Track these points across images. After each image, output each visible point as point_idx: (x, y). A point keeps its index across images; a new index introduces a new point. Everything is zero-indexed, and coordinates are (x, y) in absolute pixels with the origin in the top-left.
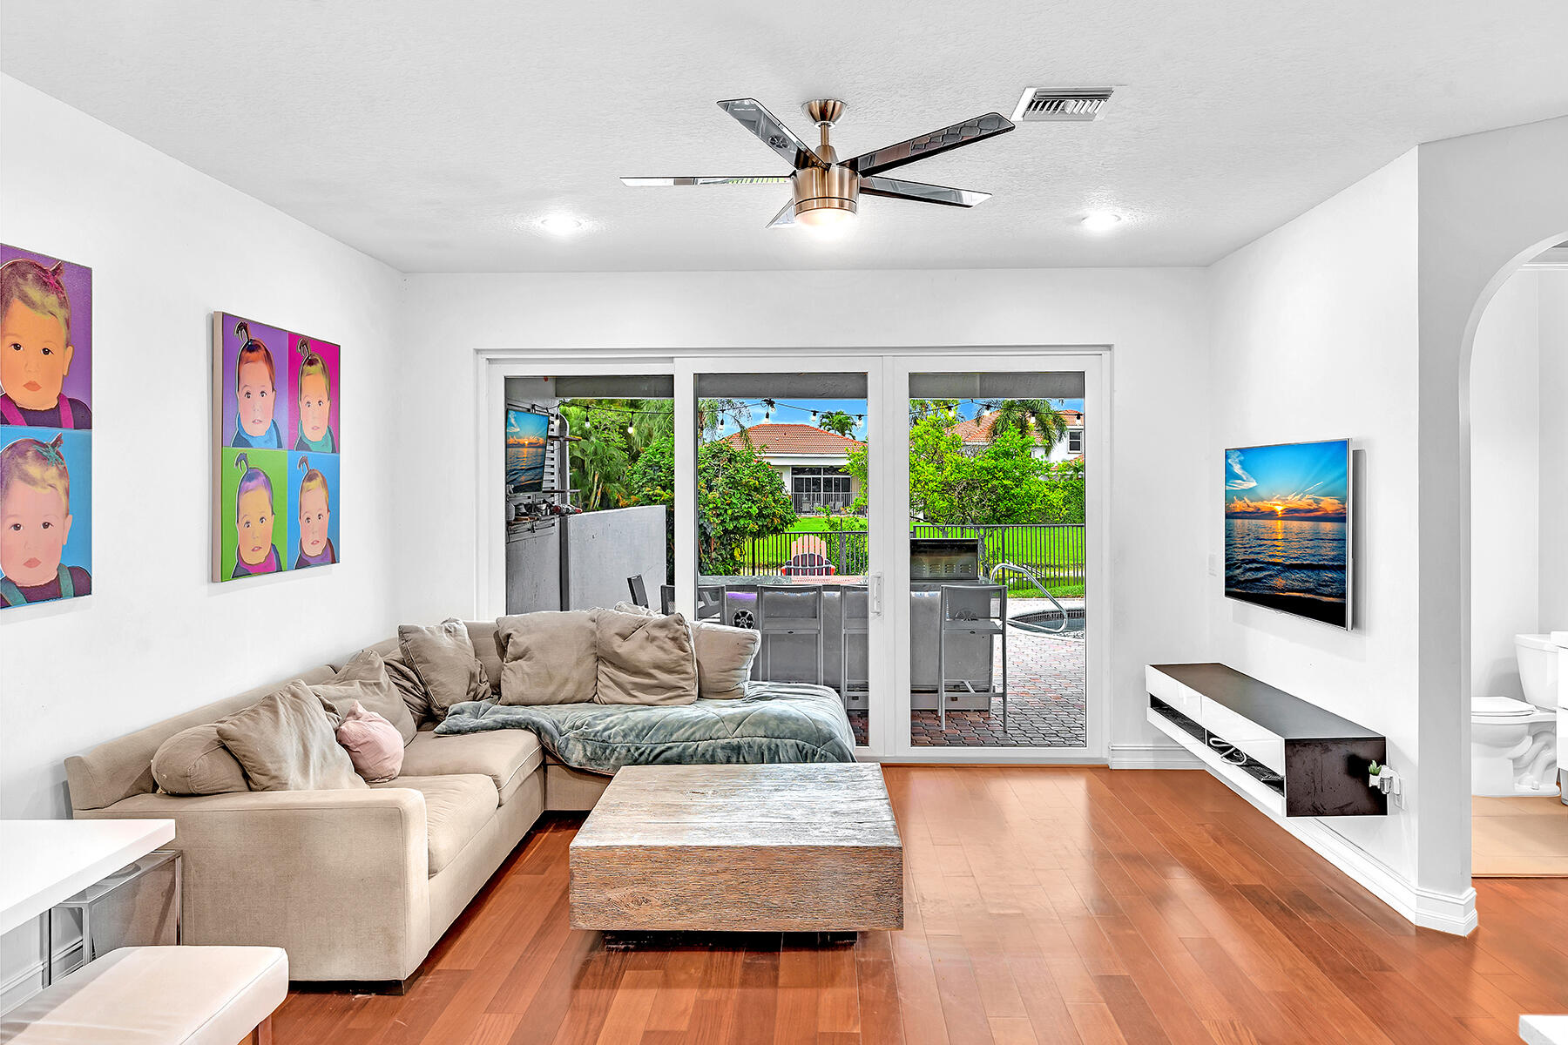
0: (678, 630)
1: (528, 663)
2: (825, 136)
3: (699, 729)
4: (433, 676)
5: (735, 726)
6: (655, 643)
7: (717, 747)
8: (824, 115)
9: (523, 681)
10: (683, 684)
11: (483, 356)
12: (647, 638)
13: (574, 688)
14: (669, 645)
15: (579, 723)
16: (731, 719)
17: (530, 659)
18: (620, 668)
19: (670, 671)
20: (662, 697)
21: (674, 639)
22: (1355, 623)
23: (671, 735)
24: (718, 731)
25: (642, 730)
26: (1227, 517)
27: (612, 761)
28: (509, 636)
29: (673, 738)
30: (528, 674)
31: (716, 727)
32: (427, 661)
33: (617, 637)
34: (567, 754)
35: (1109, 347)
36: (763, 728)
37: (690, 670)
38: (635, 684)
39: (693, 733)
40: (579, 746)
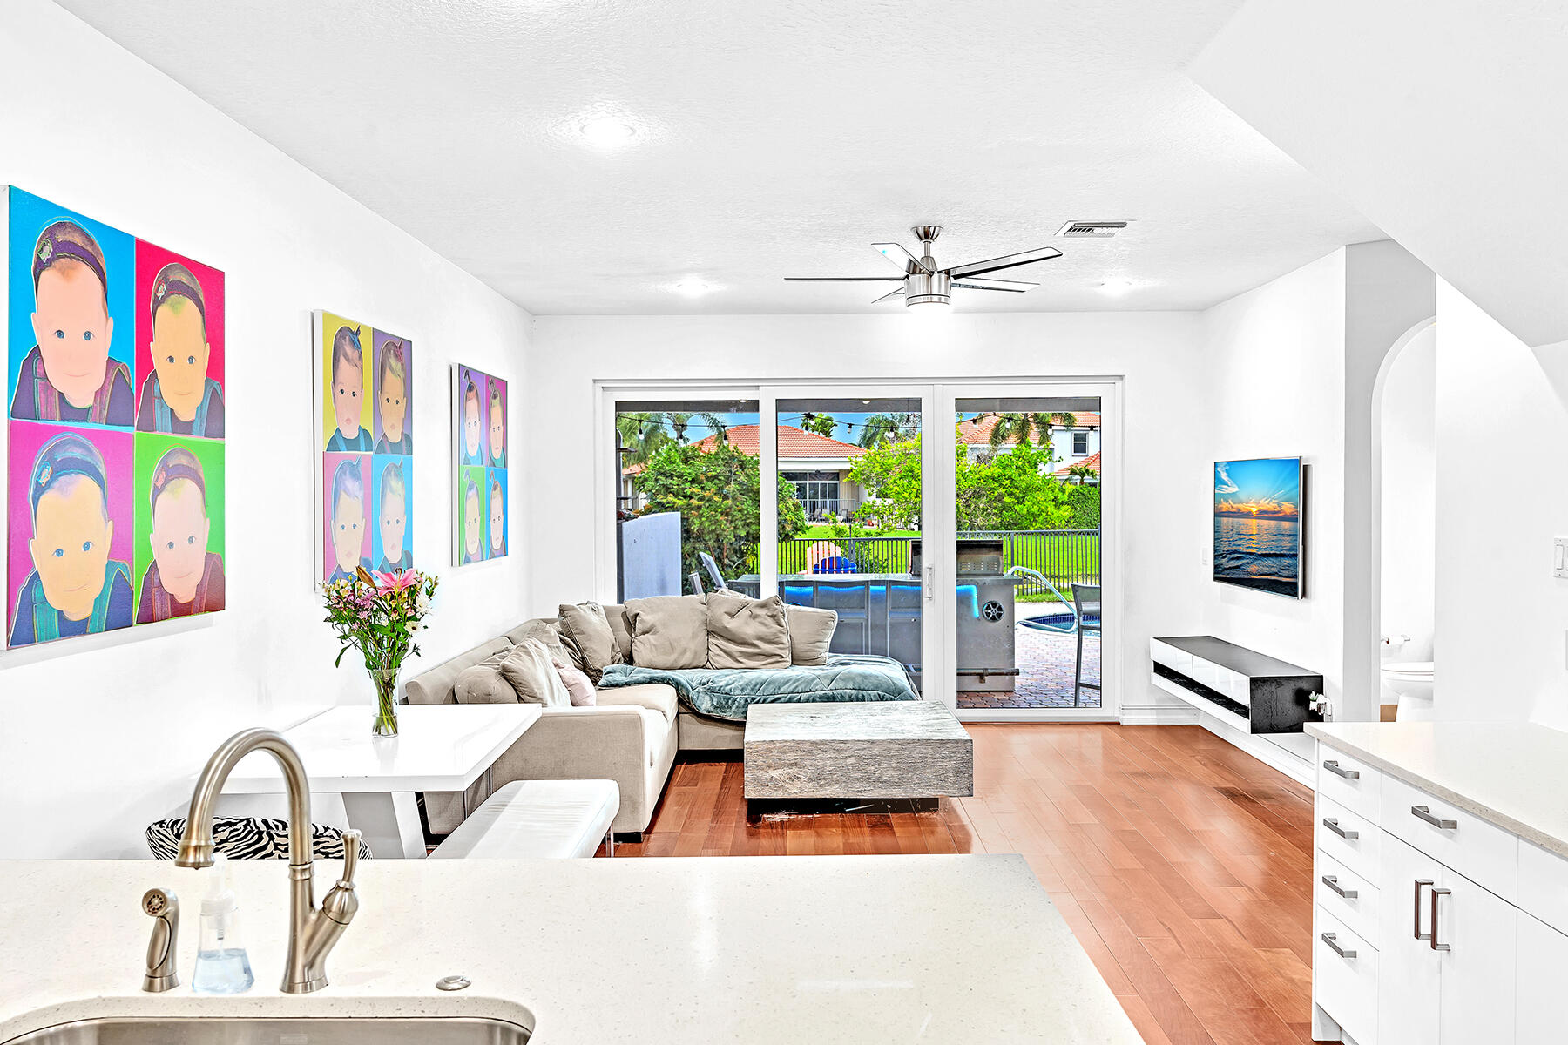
0: (776, 609)
1: (654, 636)
2: (927, 250)
3: (800, 684)
4: (588, 644)
5: (829, 681)
6: (757, 620)
7: (816, 697)
8: (927, 236)
9: (651, 651)
10: (780, 652)
11: (600, 385)
12: (750, 616)
13: (691, 656)
14: (769, 621)
15: (704, 681)
16: (825, 677)
17: (654, 634)
18: (728, 640)
19: (770, 642)
20: (764, 663)
21: (773, 616)
22: (1304, 595)
23: (779, 688)
24: (816, 685)
25: (756, 686)
26: (1216, 515)
27: (733, 709)
28: (637, 615)
29: (782, 690)
30: (654, 645)
31: (815, 682)
32: (582, 633)
33: (726, 615)
34: (698, 704)
35: (1121, 377)
36: (851, 682)
37: (785, 641)
38: (741, 652)
39: (797, 687)
40: (707, 698)
